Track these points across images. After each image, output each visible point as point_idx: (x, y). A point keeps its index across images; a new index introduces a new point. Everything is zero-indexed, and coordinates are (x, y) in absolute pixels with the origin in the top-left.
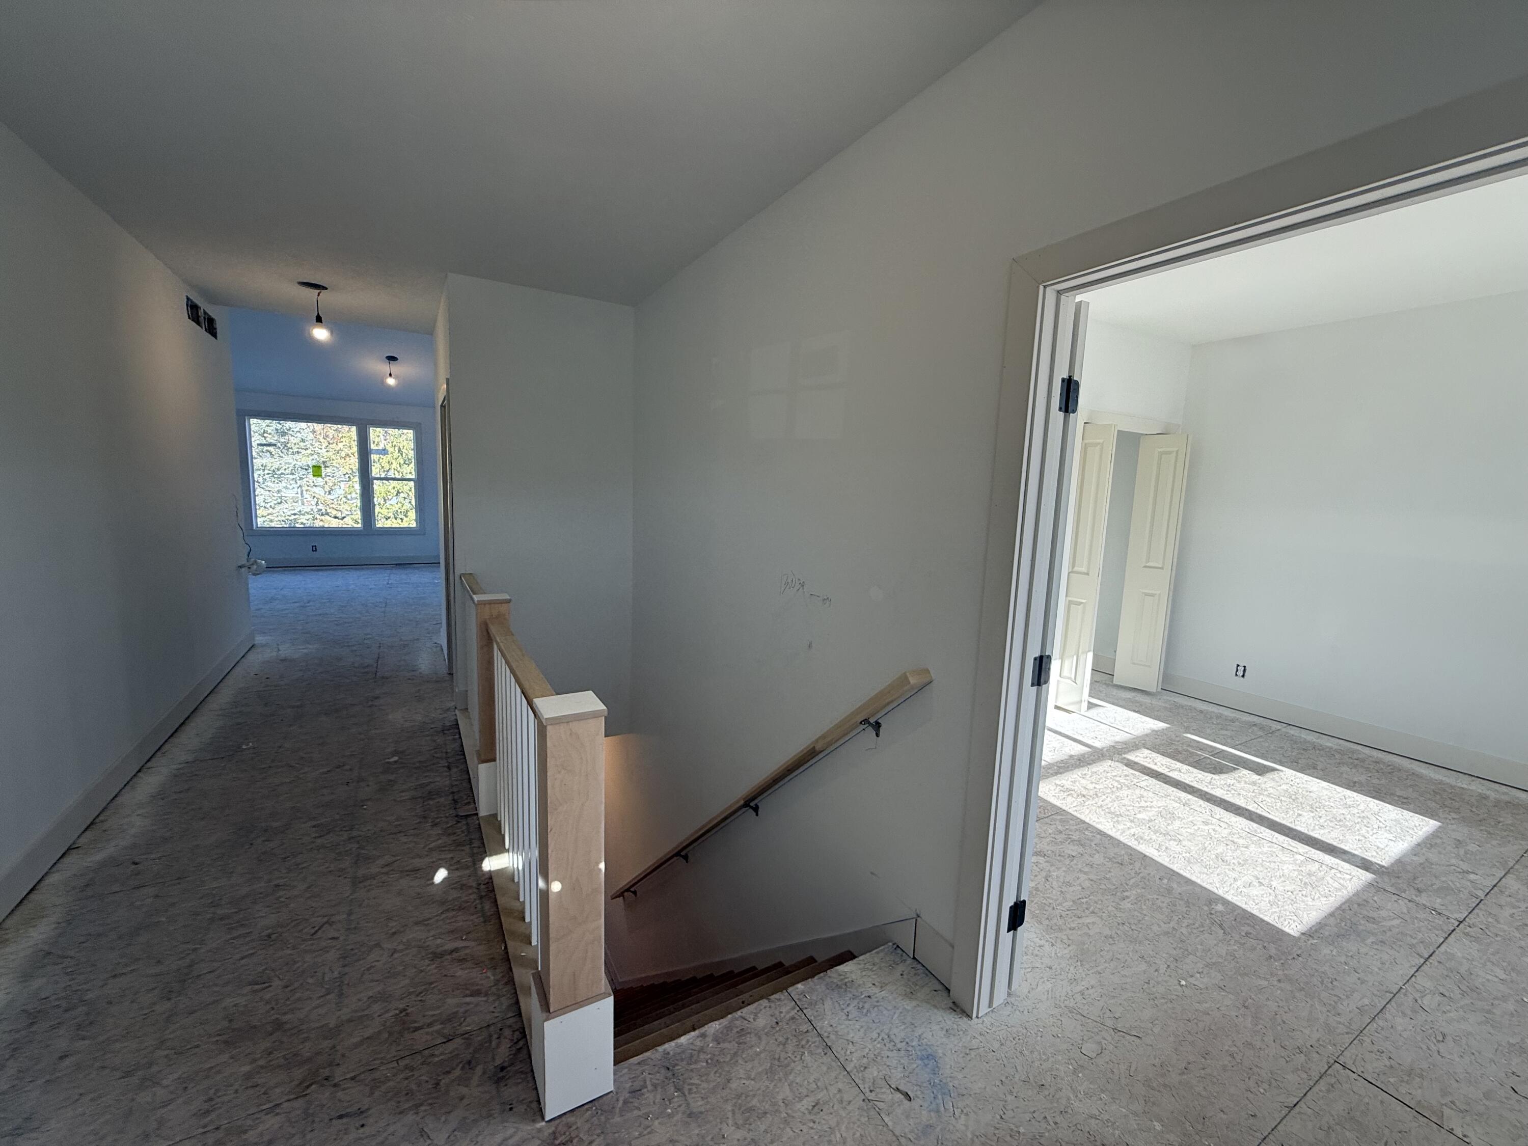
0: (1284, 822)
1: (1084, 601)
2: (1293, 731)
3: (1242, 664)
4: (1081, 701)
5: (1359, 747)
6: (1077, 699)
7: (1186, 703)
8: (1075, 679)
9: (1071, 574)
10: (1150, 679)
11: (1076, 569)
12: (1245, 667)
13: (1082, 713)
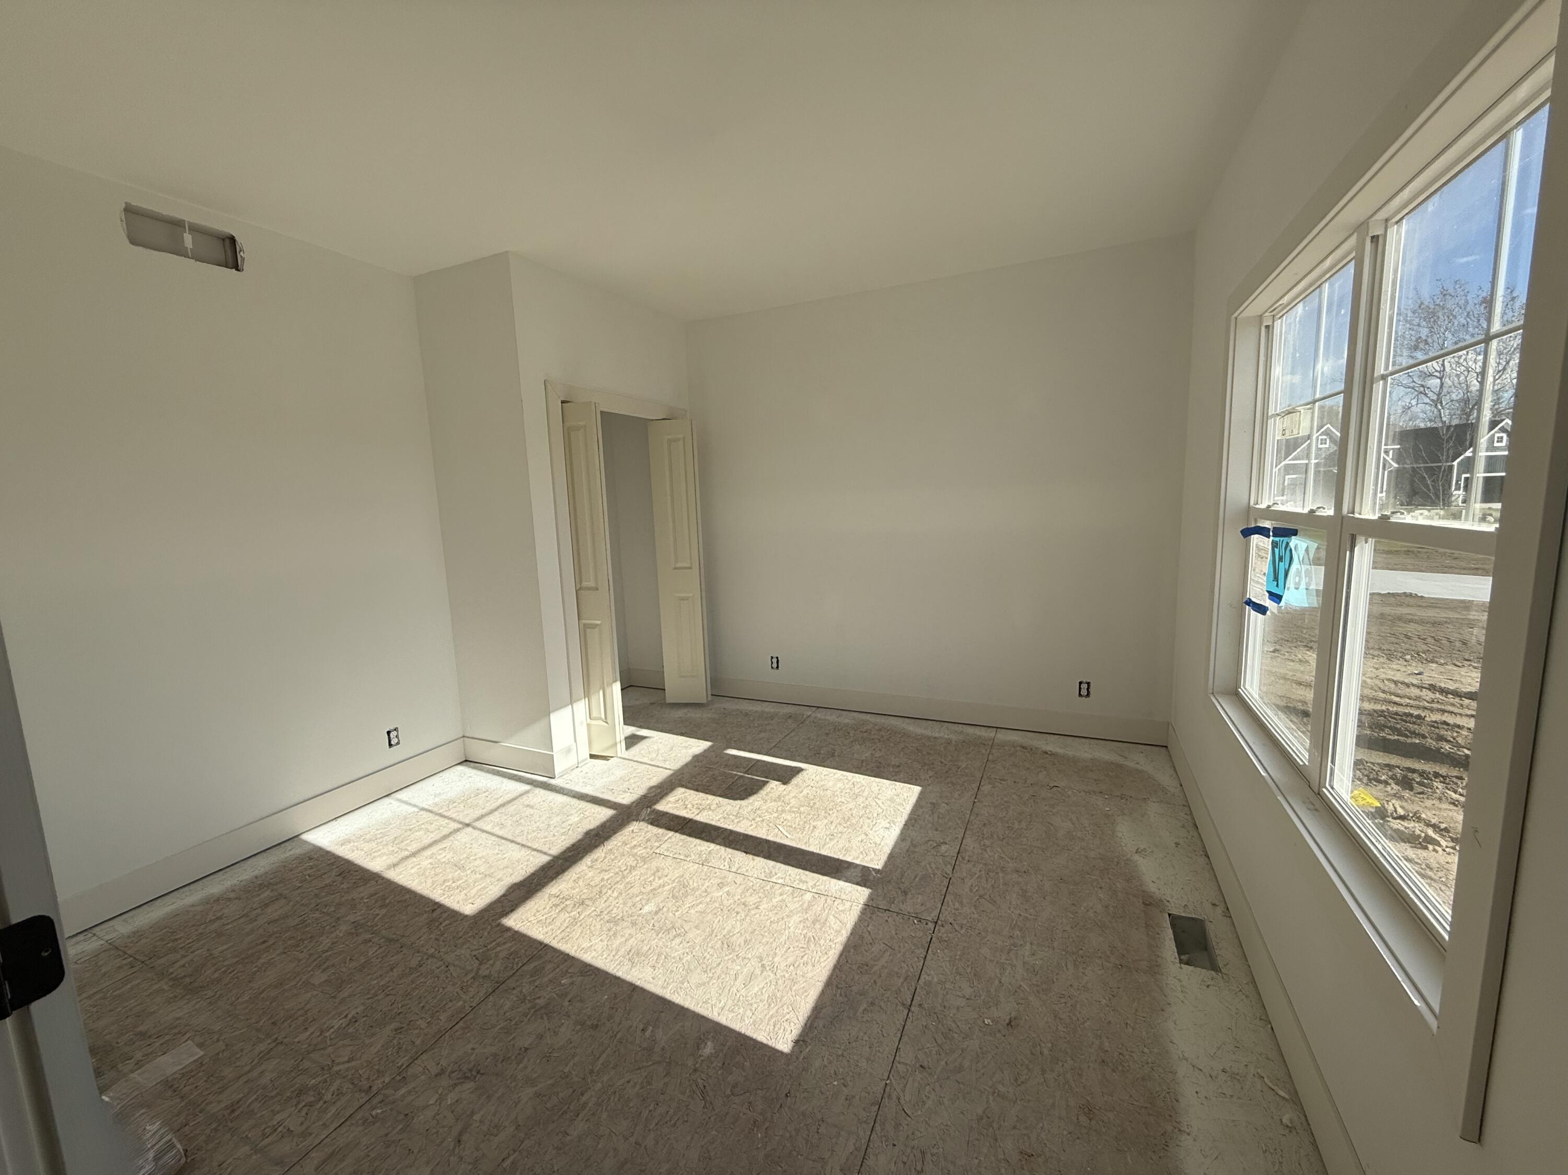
0: (799, 846)
1: (599, 622)
2: (820, 715)
3: (775, 656)
4: (615, 744)
5: (868, 717)
6: (611, 742)
7: (735, 707)
8: (606, 718)
9: (582, 592)
10: (698, 689)
11: (585, 584)
12: (777, 658)
13: (619, 755)
